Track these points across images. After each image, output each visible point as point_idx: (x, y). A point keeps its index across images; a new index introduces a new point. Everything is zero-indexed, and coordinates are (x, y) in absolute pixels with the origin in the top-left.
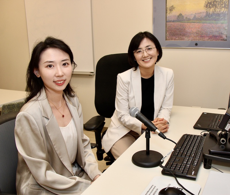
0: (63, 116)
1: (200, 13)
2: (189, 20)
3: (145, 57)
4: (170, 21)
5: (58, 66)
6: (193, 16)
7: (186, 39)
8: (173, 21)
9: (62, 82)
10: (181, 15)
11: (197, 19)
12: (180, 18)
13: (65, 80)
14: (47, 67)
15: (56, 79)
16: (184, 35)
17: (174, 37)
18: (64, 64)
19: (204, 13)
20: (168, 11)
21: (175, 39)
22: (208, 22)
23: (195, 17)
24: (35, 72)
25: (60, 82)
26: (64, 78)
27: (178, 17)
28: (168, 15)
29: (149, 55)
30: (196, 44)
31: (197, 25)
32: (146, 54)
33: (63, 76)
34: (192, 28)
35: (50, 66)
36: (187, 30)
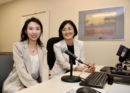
0: (34, 51)
1: (102, 23)
2: (96, 26)
3: (67, 33)
4: (87, 27)
5: (34, 29)
6: (98, 24)
7: (95, 35)
8: (88, 27)
9: (35, 36)
10: (92, 24)
11: (100, 26)
12: (92, 25)
13: (37, 36)
14: (30, 29)
15: (33, 35)
16: (94, 34)
17: (89, 35)
18: (37, 29)
19: (104, 22)
20: (86, 23)
21: (89, 36)
22: (106, 27)
23: (99, 24)
24: (25, 31)
25: (34, 36)
26: (36, 35)
27: (91, 25)
28: (86, 24)
29: (69, 32)
30: (100, 38)
31: (100, 28)
32: (68, 32)
33: (36, 34)
34: (98, 30)
35: (31, 29)
36: (95, 31)
